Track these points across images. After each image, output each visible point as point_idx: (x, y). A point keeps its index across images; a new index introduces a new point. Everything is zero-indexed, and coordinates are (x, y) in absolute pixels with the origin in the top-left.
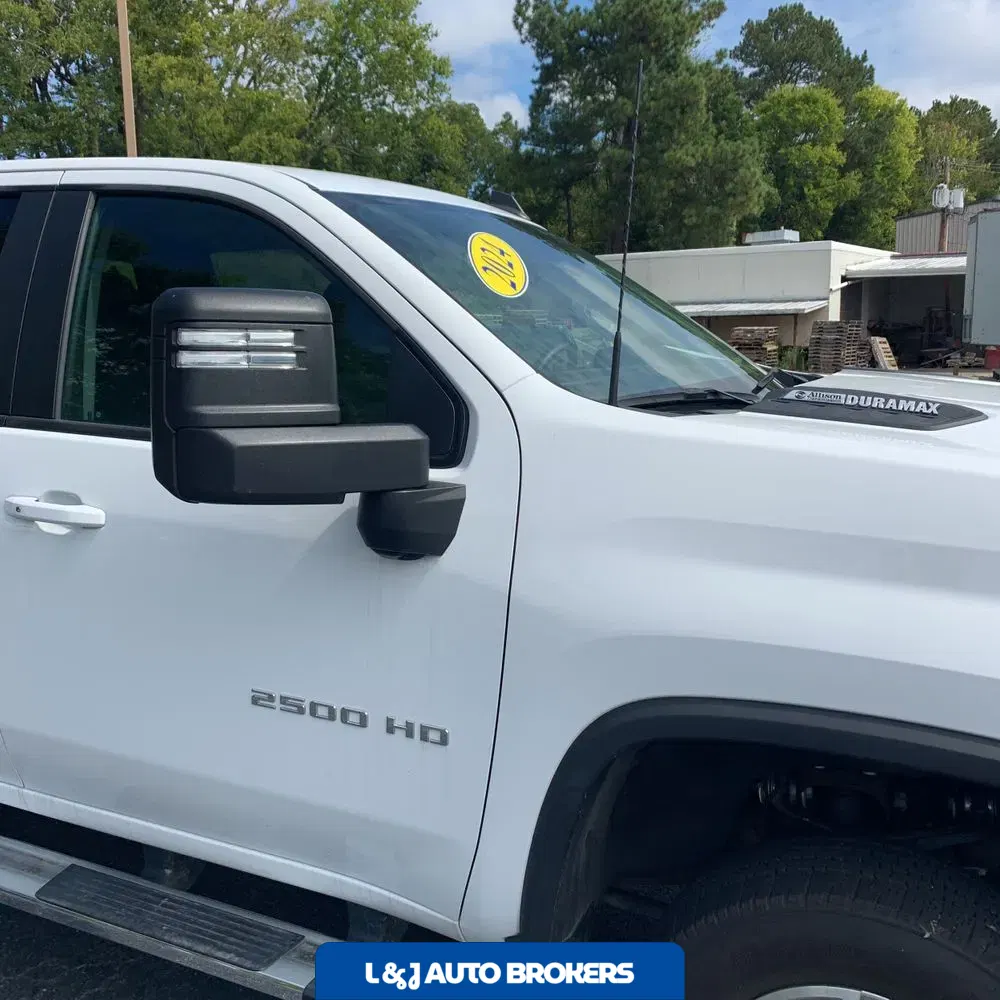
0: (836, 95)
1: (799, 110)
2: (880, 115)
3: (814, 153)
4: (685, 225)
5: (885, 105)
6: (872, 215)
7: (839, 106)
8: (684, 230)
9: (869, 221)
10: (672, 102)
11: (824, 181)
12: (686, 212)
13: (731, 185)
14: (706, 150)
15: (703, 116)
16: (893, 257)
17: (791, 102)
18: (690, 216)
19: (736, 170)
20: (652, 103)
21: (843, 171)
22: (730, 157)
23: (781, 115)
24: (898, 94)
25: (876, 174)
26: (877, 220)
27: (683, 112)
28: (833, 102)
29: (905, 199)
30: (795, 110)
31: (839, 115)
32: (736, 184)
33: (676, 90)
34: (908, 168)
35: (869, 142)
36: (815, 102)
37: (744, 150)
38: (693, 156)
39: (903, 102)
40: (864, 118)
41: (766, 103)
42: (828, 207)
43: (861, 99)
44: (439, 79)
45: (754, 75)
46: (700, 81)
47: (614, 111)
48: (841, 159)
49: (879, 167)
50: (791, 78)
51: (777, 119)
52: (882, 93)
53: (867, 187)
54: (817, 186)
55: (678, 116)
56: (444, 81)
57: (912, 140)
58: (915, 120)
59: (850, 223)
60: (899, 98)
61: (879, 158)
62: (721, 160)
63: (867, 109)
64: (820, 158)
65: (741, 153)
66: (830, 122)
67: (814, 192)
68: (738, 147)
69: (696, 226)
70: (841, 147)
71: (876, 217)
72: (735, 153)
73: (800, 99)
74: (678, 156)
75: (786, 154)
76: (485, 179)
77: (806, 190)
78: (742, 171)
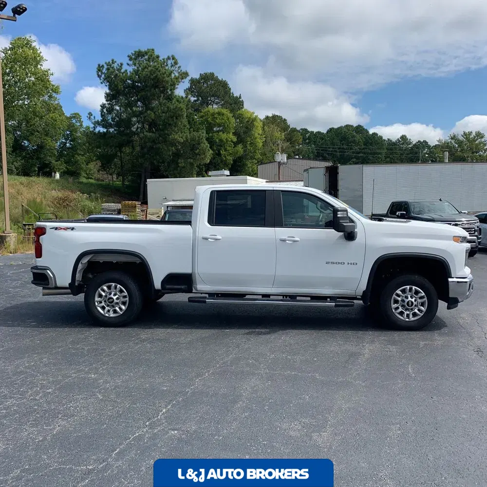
0: (231, 113)
1: (216, 118)
2: (248, 122)
3: (224, 136)
4: (179, 166)
5: (250, 117)
6: (248, 163)
7: (232, 117)
8: (179, 169)
9: (247, 165)
10: (172, 114)
11: (228, 148)
12: (179, 161)
13: (198, 151)
14: (187, 136)
15: (185, 121)
16: (267, 182)
17: (213, 114)
18: (182, 163)
19: (199, 144)
20: (163, 114)
21: (236, 144)
22: (197, 139)
23: (209, 119)
24: (254, 113)
25: (248, 146)
26: (249, 165)
27: (177, 119)
28: (230, 115)
29: (258, 156)
30: (215, 118)
31: (233, 120)
32: (200, 150)
33: (174, 109)
34: (260, 143)
35: (245, 133)
36: (223, 115)
37: (202, 136)
38: (182, 137)
39: (256, 116)
40: (241, 122)
41: (202, 114)
42: (230, 159)
43: (239, 114)
44: (54, 95)
45: (195, 101)
46: (182, 106)
47: (146, 117)
48: (235, 139)
49: (249, 143)
50: (211, 103)
51: (207, 121)
52: (248, 112)
53: (245, 151)
54: (226, 150)
55: (175, 120)
56: (56, 96)
57: (260, 132)
58: (261, 124)
59: (239, 166)
60: (255, 115)
61: (249, 139)
62: (193, 139)
63: (243, 118)
64: (226, 138)
65: (201, 138)
66: (229, 124)
67: (225, 153)
68: (200, 135)
69: (184, 167)
70: (234, 134)
71: (249, 163)
72: (199, 137)
73: (217, 113)
74: (176, 137)
75: (212, 137)
76: (65, 139)
77: (221, 152)
78: (202, 145)
